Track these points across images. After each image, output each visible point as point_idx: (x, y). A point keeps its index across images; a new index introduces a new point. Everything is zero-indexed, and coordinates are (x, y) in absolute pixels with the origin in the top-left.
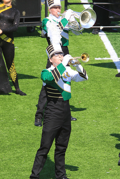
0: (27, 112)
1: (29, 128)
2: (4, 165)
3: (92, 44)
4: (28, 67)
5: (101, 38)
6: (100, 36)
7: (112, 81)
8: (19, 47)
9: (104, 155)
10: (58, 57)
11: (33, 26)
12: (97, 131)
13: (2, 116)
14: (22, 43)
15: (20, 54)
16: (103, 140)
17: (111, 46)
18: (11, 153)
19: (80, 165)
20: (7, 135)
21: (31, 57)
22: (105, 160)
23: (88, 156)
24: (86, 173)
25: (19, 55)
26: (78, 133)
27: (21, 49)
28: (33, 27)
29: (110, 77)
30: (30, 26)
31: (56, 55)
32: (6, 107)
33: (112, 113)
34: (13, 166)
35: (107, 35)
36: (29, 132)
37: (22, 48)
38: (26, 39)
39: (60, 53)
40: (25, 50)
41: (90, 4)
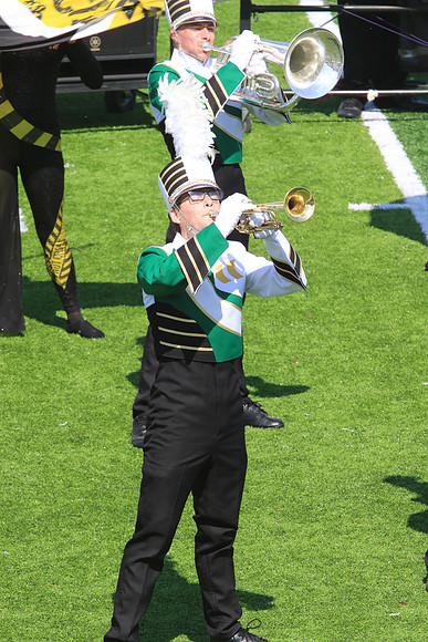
0: (106, 396)
1: (112, 453)
2: (25, 588)
3: (338, 153)
4: (108, 235)
5: (371, 132)
6: (366, 124)
7: (411, 285)
8: (80, 163)
9: (382, 551)
10: (201, 204)
11: (127, 89)
12: (355, 465)
13: (18, 410)
14: (87, 149)
15: (83, 188)
16: (376, 499)
17: (408, 160)
18: (49, 545)
19: (296, 588)
20: (35, 479)
21: (121, 198)
22: (383, 570)
23: (323, 556)
24: (317, 617)
25: (78, 193)
26: (287, 471)
27: (86, 171)
28: (127, 92)
29: (401, 273)
30: (117, 88)
31: (195, 197)
32: (30, 380)
33: (410, 401)
34: (55, 589)
35: (392, 120)
36: (112, 470)
37: (88, 167)
38: (103, 135)
39: (208, 190)
40: (98, 174)
41: (332, 9)
